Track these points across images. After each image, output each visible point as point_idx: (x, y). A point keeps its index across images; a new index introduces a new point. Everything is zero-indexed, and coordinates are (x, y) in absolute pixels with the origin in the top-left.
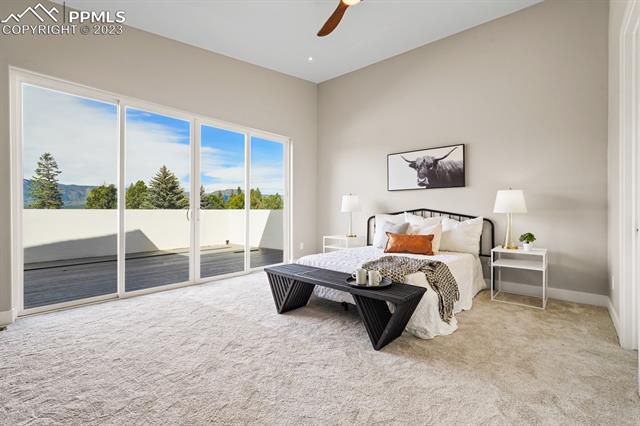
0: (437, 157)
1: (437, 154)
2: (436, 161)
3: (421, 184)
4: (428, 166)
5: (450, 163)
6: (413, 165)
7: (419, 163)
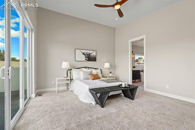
0: (90, 53)
1: (90, 52)
2: (90, 54)
3: (86, 60)
4: (88, 55)
5: (93, 55)
6: (83, 54)
7: (85, 54)
